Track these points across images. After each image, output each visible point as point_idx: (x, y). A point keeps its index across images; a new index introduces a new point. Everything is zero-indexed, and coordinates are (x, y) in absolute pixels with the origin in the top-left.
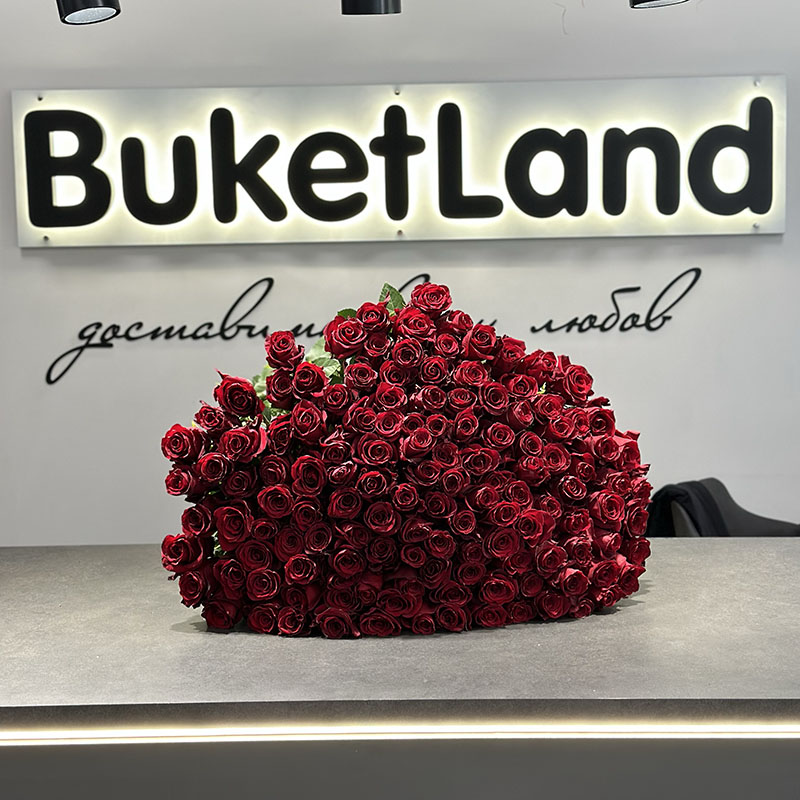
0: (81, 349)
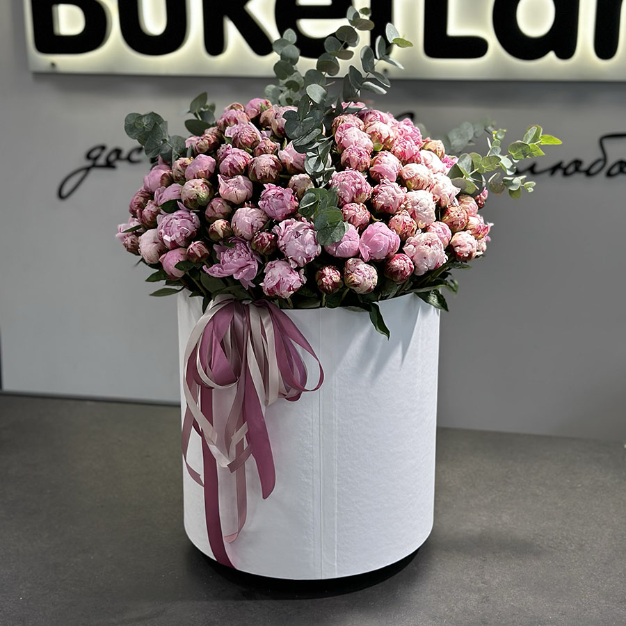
0: (88, 169)
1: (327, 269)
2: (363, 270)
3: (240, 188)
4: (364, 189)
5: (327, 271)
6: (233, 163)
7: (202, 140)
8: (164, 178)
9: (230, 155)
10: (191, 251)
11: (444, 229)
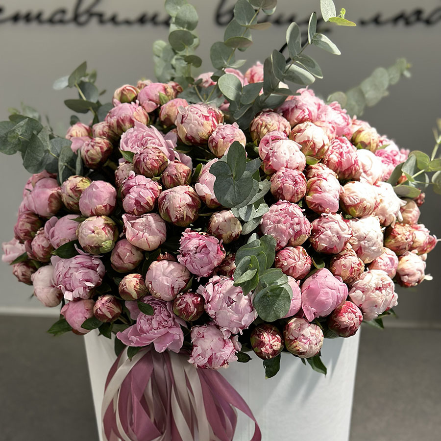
1: (265, 335)
2: (308, 335)
3: (151, 232)
4: (304, 230)
5: (267, 338)
6: (140, 199)
7: (93, 146)
8: (53, 200)
9: (135, 188)
10: (99, 312)
11: (391, 260)
